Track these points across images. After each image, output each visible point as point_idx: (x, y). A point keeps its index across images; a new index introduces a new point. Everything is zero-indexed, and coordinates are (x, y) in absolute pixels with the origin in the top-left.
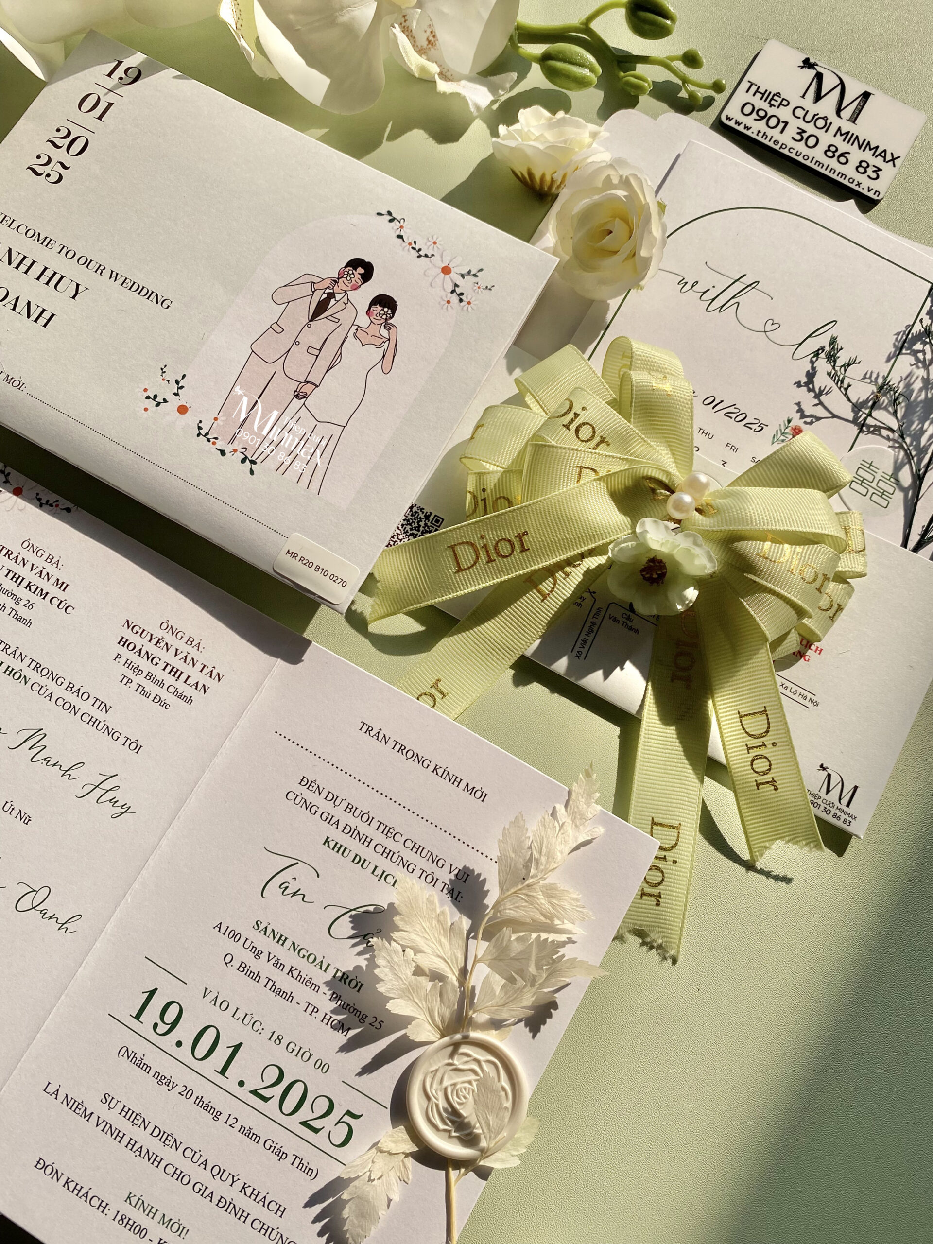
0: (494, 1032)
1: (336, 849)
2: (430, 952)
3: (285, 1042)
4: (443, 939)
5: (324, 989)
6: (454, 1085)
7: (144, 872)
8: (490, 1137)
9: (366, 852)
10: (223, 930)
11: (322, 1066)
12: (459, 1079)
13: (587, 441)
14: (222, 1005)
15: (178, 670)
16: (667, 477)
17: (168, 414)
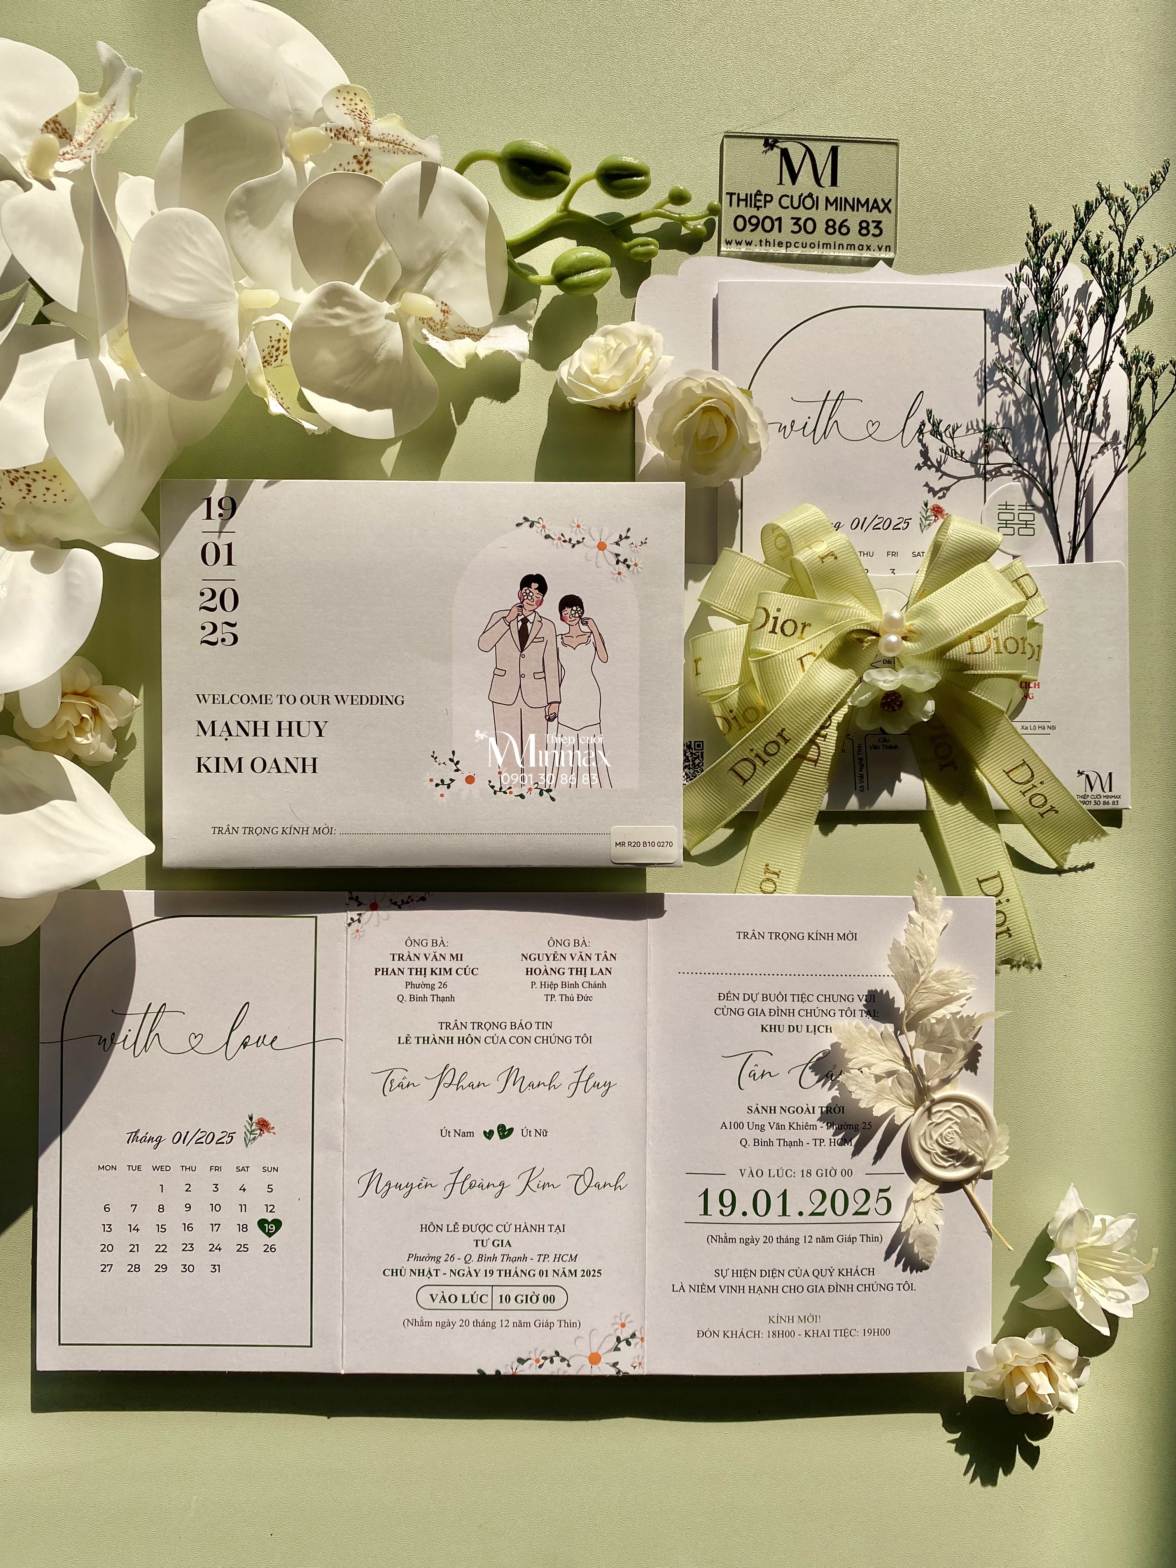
0: (948, 1086)
1: (773, 1030)
2: (878, 1061)
3: (814, 1173)
4: (880, 1047)
5: (819, 1124)
6: (941, 1134)
7: (649, 1119)
8: (983, 1153)
9: (795, 1021)
11: (847, 1173)
12: (941, 1129)
13: (794, 633)
14: (759, 1173)
15: (581, 969)
16: (868, 626)
17: (461, 790)
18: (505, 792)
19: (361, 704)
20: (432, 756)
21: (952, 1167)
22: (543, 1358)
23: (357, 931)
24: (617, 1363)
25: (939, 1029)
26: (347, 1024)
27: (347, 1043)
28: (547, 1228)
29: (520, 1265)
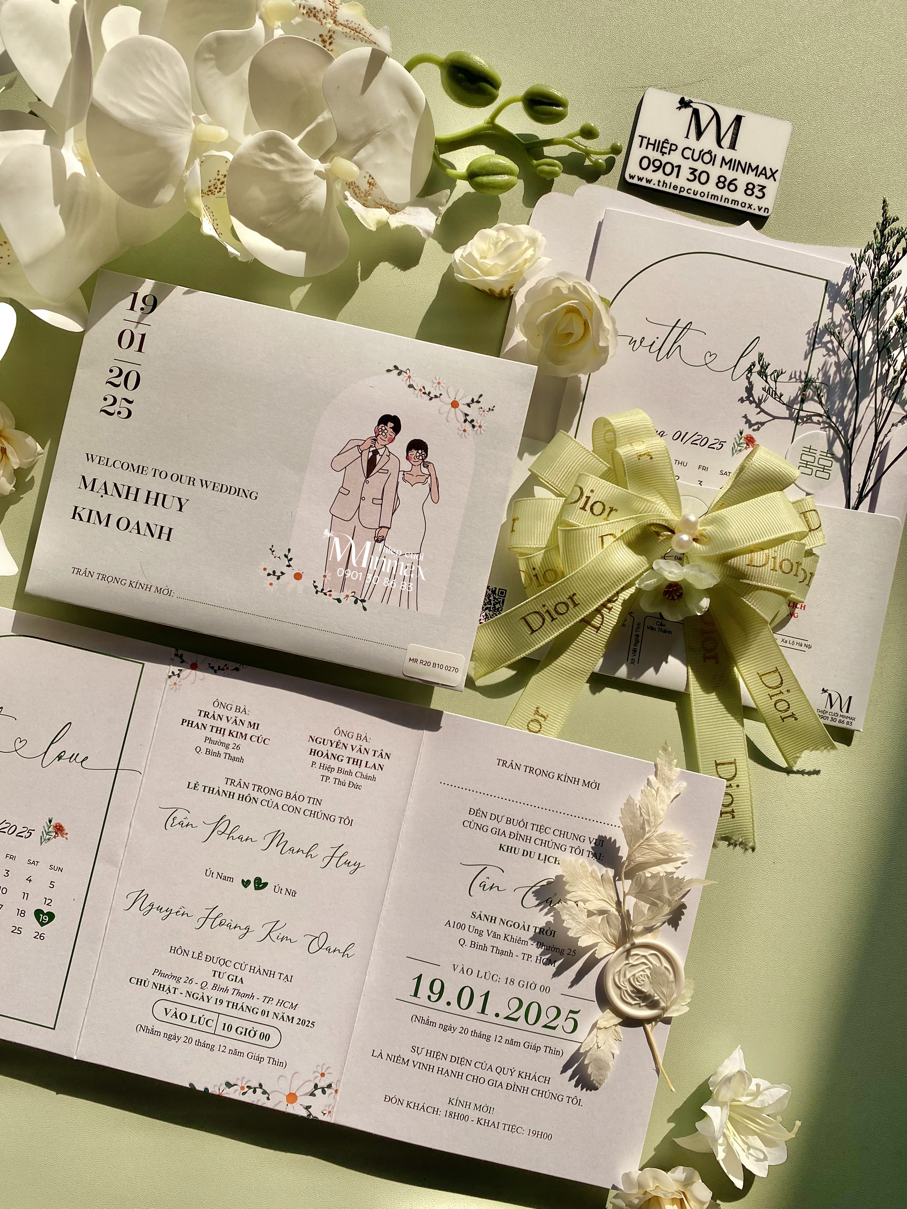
0: (649, 935)
1: (509, 851)
2: (594, 899)
3: (516, 983)
4: (598, 887)
5: (530, 942)
6: (634, 975)
7: (385, 903)
8: (667, 1000)
9: (530, 847)
10: (452, 925)
11: (545, 989)
12: (635, 971)
13: (601, 514)
14: (468, 971)
15: (358, 760)
16: (666, 522)
17: (288, 583)
18: (325, 594)
19: (221, 491)
20: (271, 549)
21: (638, 1005)
22: (247, 1087)
23: (175, 684)
24: (310, 1107)
25: (652, 883)
26: (148, 761)
27: (144, 776)
28: (277, 976)
29: (247, 1002)
